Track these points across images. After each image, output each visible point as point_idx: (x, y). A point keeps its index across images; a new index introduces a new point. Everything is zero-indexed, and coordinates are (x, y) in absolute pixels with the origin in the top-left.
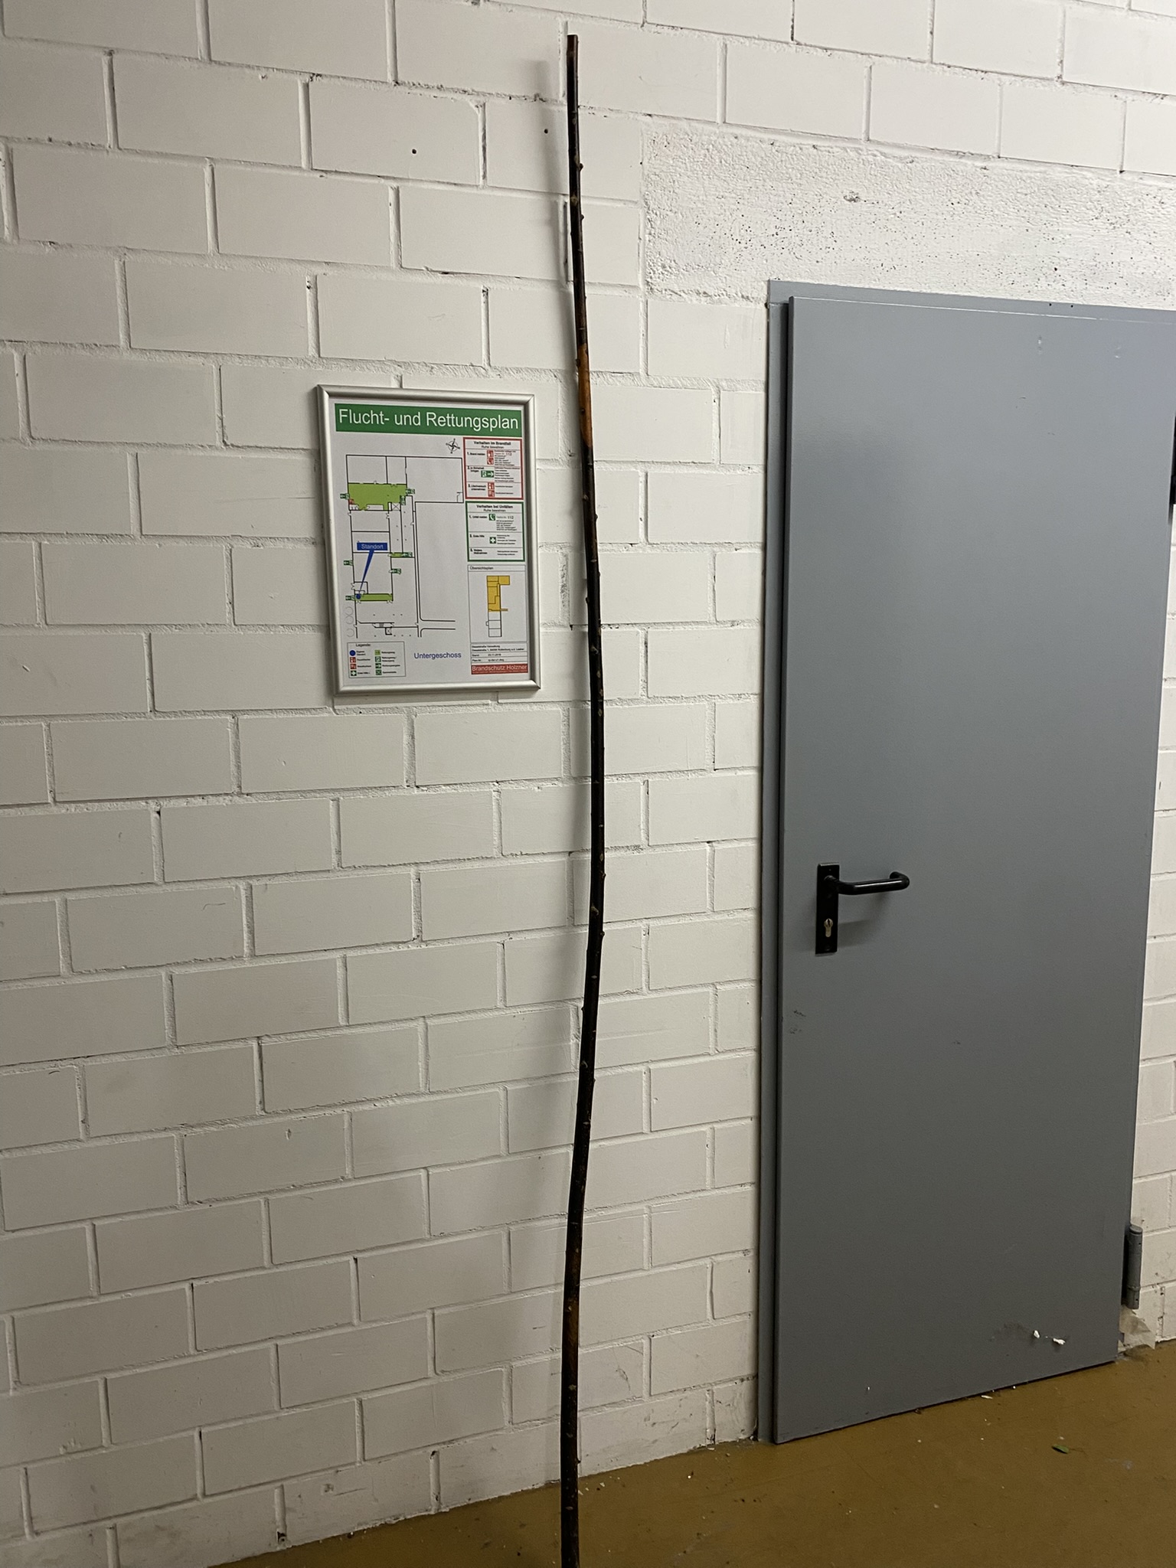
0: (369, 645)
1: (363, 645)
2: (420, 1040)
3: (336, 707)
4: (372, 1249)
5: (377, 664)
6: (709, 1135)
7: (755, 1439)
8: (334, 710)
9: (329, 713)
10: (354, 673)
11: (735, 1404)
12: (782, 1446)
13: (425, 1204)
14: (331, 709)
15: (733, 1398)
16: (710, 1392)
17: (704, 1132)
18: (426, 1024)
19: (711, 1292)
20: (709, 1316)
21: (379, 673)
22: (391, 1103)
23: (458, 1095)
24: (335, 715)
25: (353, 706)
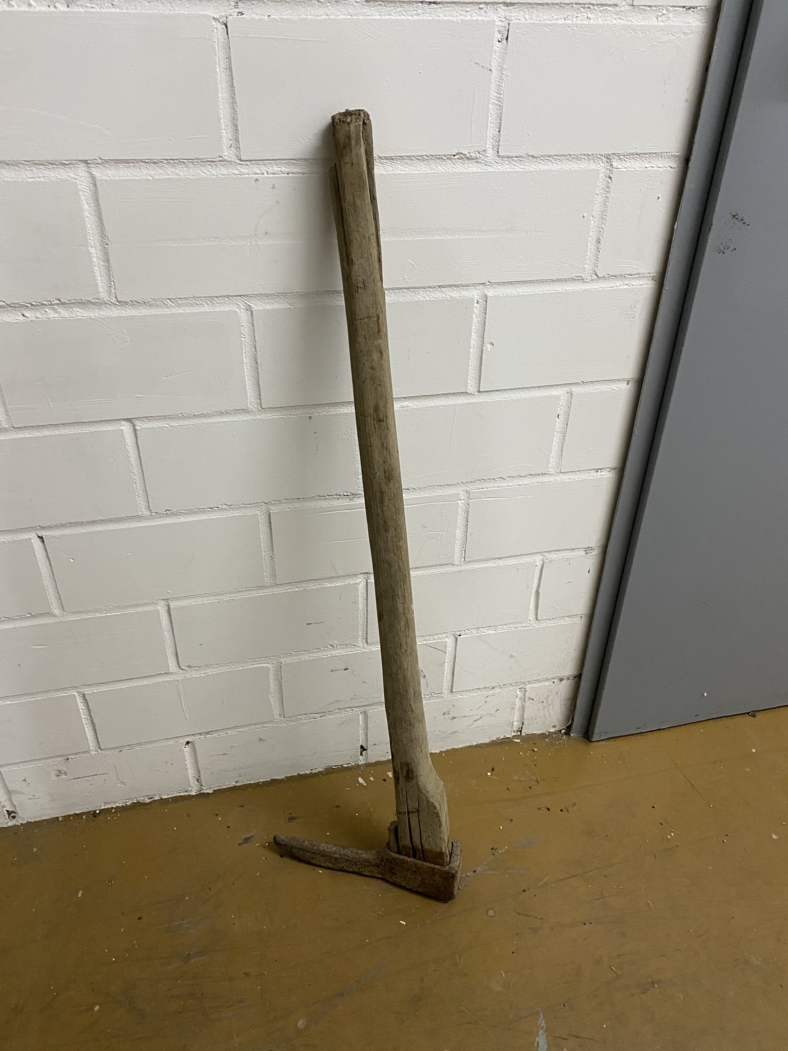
2: (86, 207)
4: (63, 526)
6: (563, 401)
7: (568, 733)
11: (550, 700)
12: (597, 744)
13: (136, 470)
15: (548, 696)
16: (523, 690)
17: (557, 398)
18: (93, 178)
19: (537, 592)
20: (531, 616)
22: (52, 314)
23: (167, 311)
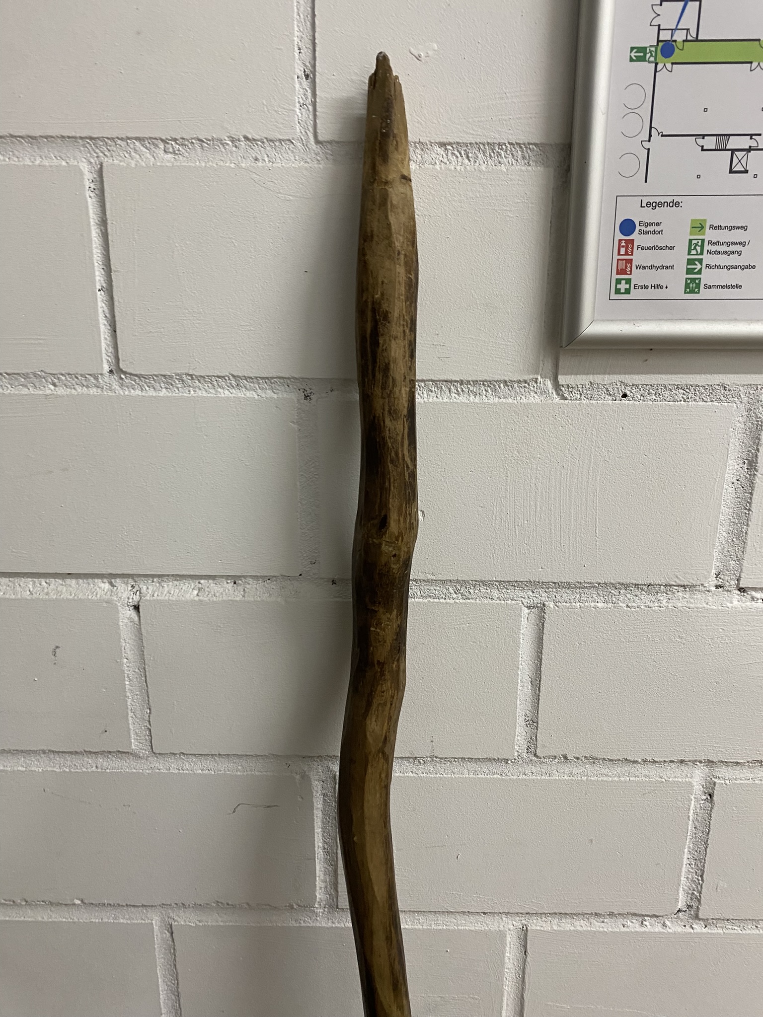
0: (677, 204)
1: (660, 204)
3: (562, 379)
5: (690, 262)
8: (557, 386)
9: (544, 392)
10: (623, 286)
14: (549, 384)
21: (692, 286)
24: (557, 399)
25: (607, 379)
